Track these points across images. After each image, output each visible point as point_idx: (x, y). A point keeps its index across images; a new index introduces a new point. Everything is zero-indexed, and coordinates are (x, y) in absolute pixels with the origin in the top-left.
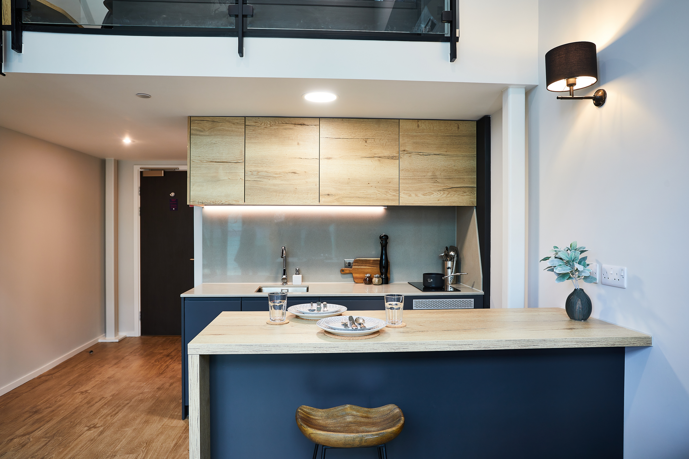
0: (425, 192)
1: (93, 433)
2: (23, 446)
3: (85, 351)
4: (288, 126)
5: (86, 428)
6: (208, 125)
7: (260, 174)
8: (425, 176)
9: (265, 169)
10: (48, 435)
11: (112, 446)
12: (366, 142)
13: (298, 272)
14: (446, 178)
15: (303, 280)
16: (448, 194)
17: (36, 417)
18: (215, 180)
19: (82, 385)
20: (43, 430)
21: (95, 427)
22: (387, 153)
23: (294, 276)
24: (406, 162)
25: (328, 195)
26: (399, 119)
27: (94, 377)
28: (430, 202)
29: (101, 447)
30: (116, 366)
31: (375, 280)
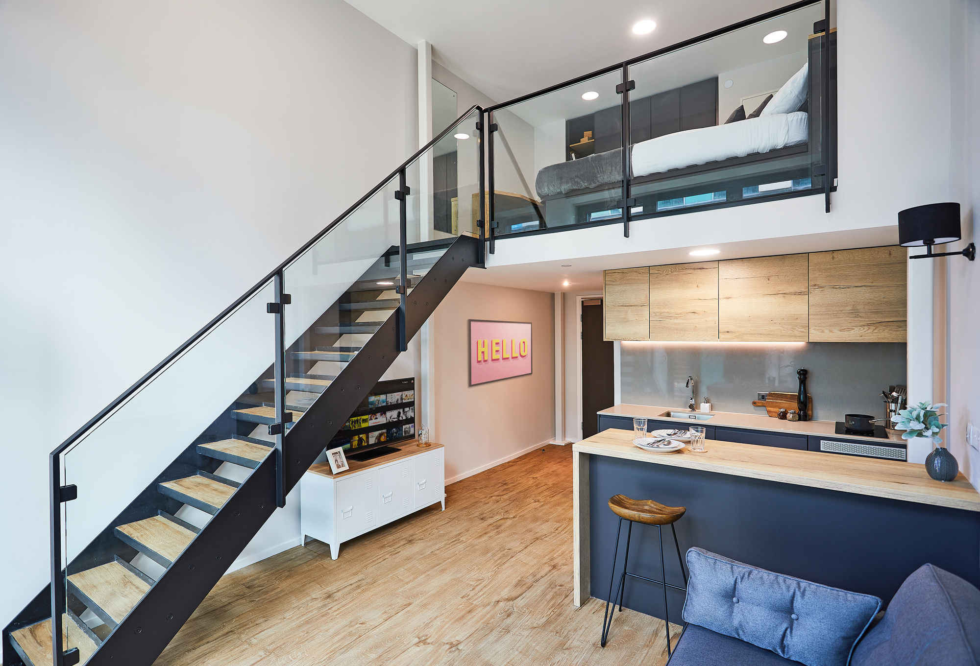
0: (843, 328)
1: (537, 505)
2: (497, 502)
3: (540, 449)
4: (688, 271)
5: (533, 501)
6: (618, 276)
7: (662, 314)
8: (842, 311)
9: (667, 311)
10: (511, 499)
11: (547, 515)
12: (769, 279)
13: (707, 401)
14: (871, 312)
15: (712, 408)
16: (874, 330)
17: (505, 487)
18: (625, 321)
19: (534, 473)
20: (508, 496)
21: (538, 501)
22: (793, 289)
23: (703, 405)
24: (816, 297)
25: (728, 332)
26: (808, 253)
27: (543, 469)
28: (850, 338)
29: (540, 514)
30: (559, 464)
31: (790, 416)
